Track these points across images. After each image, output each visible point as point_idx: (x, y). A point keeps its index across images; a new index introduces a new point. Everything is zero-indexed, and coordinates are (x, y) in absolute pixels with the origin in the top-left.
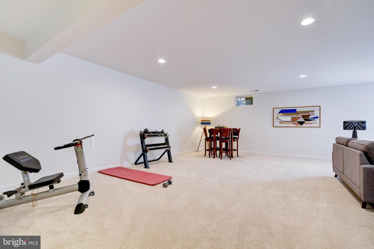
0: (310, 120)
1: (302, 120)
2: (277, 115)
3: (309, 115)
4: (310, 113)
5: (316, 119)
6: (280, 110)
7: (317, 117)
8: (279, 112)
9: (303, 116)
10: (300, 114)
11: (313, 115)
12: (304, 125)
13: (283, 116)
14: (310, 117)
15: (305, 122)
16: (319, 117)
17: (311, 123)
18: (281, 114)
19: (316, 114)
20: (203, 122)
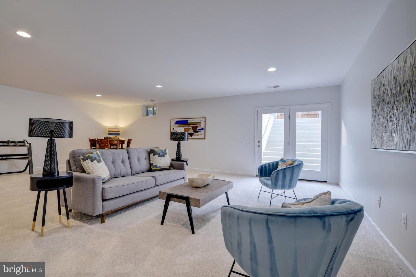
0: (198, 132)
1: (191, 131)
2: (174, 126)
3: (197, 127)
4: (198, 125)
5: (202, 131)
6: (175, 121)
7: (202, 129)
8: (175, 124)
9: (193, 127)
10: (190, 125)
11: (200, 127)
12: (193, 137)
13: (178, 127)
14: (198, 128)
15: (194, 133)
16: (204, 129)
17: (198, 135)
18: (176, 125)
19: (202, 126)
20: (110, 132)
